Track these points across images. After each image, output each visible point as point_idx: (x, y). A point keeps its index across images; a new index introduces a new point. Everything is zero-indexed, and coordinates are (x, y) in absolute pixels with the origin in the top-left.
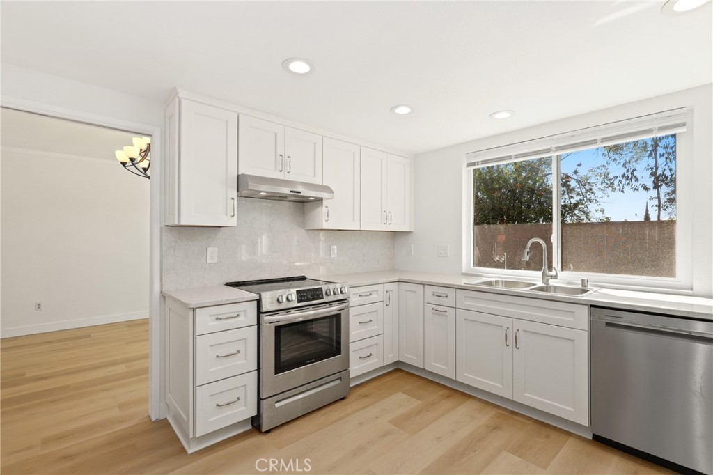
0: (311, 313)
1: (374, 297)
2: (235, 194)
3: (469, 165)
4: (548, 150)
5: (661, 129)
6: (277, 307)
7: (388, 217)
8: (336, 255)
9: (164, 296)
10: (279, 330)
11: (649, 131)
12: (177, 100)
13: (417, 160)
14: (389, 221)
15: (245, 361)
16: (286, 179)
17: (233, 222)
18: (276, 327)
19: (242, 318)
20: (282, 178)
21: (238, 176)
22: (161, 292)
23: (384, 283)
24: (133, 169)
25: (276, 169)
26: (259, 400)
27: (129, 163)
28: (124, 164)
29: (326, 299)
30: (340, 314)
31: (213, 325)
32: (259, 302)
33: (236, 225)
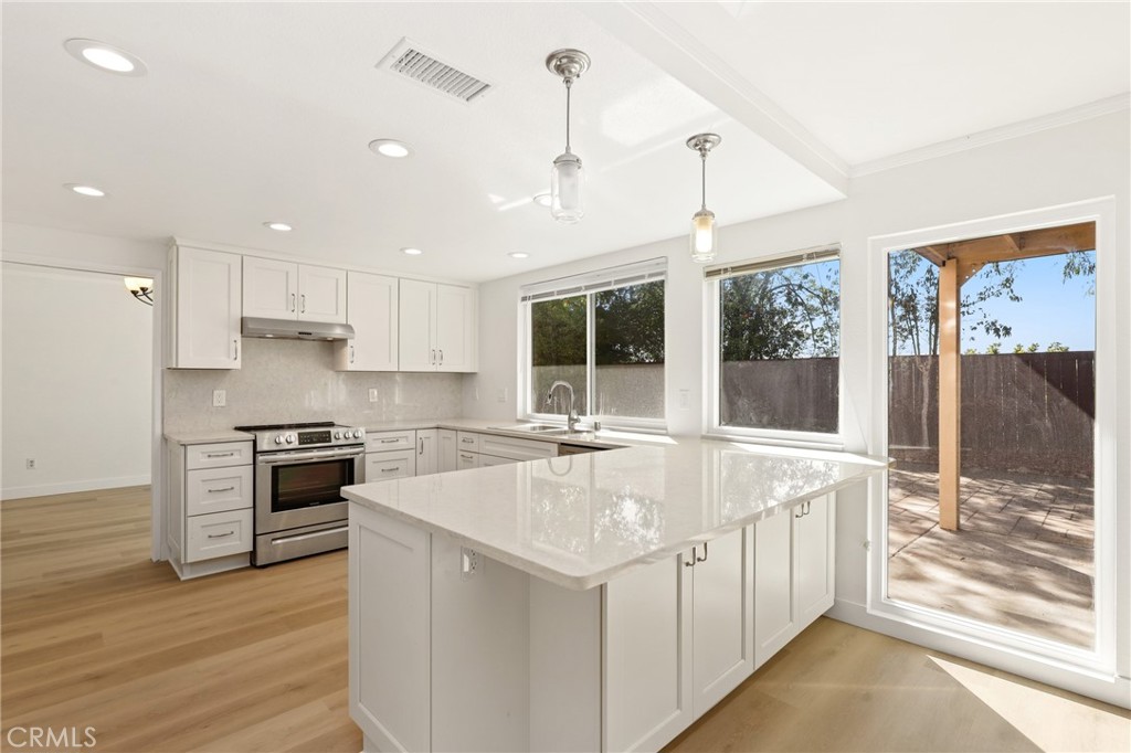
0: (315, 455)
1: (402, 444)
2: (238, 336)
3: (524, 299)
4: (579, 289)
5: (651, 275)
6: (275, 448)
7: (437, 356)
8: (376, 400)
9: (165, 439)
10: (276, 470)
11: (642, 277)
12: (175, 248)
13: (482, 289)
14: (438, 361)
15: (238, 498)
16: (300, 319)
17: (237, 365)
18: (273, 467)
19: (236, 456)
20: (295, 319)
21: (242, 319)
22: (163, 434)
23: (416, 430)
24: (144, 298)
25: (287, 309)
26: (255, 536)
27: (141, 292)
28: (134, 293)
29: (334, 442)
30: (353, 459)
31: (205, 461)
32: (255, 442)
33: (239, 367)
